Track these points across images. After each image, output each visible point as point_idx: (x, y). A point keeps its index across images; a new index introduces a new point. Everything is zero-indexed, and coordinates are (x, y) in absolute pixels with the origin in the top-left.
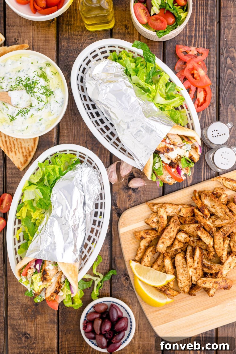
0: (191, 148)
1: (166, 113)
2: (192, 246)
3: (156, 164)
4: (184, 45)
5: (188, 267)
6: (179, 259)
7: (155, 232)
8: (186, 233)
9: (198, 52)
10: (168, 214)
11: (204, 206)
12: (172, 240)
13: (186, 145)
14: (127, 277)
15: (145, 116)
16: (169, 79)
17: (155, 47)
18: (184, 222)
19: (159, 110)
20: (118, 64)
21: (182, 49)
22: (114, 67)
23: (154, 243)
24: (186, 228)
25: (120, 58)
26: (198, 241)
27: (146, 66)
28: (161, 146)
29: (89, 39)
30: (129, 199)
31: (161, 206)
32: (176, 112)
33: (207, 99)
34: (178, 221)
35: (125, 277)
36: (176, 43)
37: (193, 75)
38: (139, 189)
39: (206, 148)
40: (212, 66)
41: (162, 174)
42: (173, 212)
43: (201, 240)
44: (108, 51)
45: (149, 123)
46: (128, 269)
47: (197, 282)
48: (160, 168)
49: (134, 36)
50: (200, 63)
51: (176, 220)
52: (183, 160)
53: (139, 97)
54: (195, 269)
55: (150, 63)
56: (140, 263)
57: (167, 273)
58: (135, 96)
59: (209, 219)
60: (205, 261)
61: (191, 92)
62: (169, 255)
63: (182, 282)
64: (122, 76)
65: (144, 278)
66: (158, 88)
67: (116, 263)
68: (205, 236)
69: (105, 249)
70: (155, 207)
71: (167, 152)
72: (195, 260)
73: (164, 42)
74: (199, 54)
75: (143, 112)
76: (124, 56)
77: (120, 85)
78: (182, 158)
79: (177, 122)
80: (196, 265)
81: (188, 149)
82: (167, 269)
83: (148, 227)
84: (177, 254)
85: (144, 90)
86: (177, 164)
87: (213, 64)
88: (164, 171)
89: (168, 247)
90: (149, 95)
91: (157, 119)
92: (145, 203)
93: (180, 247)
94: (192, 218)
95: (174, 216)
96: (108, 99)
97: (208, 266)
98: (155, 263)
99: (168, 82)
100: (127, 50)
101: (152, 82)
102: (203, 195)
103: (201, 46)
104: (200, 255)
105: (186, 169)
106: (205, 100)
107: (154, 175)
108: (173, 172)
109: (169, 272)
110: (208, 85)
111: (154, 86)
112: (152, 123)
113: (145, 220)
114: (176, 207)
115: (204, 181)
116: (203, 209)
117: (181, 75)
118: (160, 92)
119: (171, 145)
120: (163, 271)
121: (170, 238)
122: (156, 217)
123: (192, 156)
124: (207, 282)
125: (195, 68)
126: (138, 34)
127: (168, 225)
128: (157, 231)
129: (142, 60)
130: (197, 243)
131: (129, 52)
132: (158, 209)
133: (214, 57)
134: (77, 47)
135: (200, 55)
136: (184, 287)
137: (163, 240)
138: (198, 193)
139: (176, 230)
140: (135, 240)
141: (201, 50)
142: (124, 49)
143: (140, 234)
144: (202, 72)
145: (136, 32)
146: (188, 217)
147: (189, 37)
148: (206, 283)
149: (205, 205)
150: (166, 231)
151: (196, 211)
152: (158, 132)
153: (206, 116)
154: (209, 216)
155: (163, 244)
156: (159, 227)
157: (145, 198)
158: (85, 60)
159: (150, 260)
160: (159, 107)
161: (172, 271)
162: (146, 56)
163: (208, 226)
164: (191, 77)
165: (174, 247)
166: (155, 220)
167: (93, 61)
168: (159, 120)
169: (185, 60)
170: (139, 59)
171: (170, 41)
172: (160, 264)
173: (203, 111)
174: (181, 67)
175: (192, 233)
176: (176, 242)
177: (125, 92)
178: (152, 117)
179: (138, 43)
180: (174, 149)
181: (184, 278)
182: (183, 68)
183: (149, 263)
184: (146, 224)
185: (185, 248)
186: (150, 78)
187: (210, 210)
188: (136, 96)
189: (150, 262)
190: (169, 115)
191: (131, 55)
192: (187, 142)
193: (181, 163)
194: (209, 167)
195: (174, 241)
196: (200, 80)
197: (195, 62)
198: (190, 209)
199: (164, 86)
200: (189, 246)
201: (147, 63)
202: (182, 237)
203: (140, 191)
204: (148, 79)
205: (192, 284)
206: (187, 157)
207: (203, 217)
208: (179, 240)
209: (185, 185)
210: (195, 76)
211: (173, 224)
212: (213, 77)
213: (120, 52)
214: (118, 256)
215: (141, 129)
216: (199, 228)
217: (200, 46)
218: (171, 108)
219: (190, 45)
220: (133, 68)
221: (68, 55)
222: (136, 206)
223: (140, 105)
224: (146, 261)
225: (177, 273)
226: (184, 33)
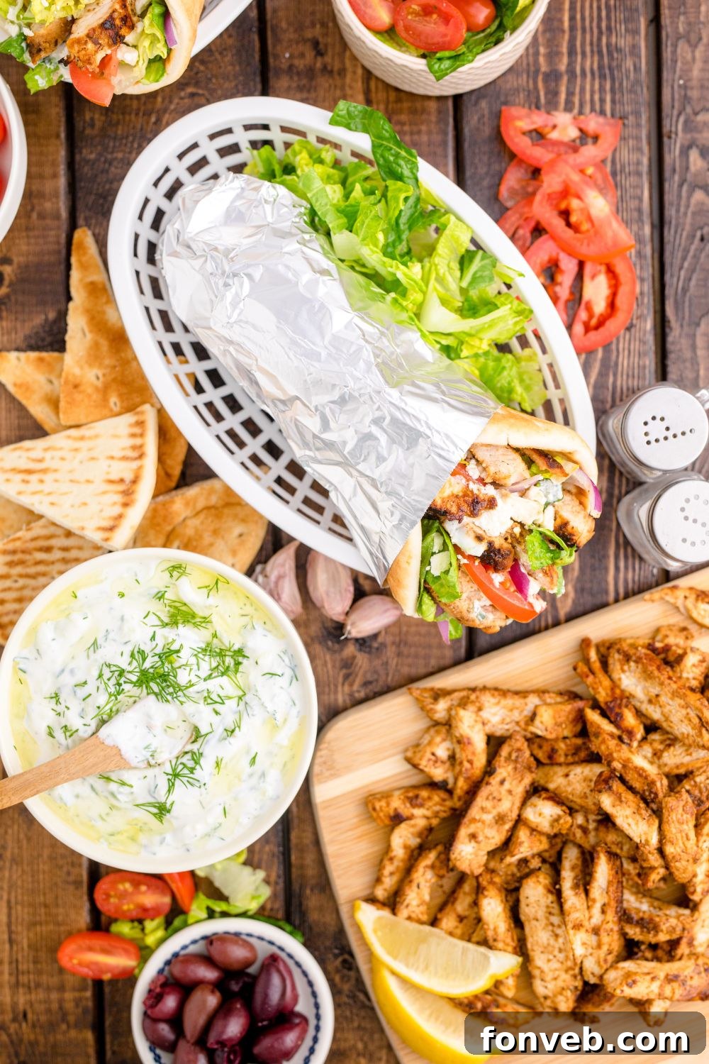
0: (560, 494)
1: (466, 367)
2: (580, 846)
3: (434, 560)
4: (530, 108)
5: (570, 925)
6: (535, 893)
7: (443, 795)
8: (556, 798)
9: (581, 130)
10: (488, 729)
11: (624, 698)
12: (508, 826)
13: (543, 485)
14: (346, 956)
15: (387, 382)
16: (473, 241)
17: (424, 117)
18: (550, 757)
19: (438, 354)
20: (282, 190)
21: (521, 121)
22: (266, 201)
23: (441, 835)
24: (557, 780)
25: (289, 169)
26: (602, 829)
27: (384, 196)
28: (447, 493)
29: (182, 94)
30: (347, 677)
31: (462, 698)
32: (504, 361)
33: (621, 301)
34: (527, 753)
35: (340, 959)
36: (502, 99)
37: (565, 214)
38: (380, 639)
39: (620, 481)
40: (633, 179)
41: (456, 596)
42: (508, 720)
43: (614, 824)
44: (244, 145)
45: (403, 405)
46: (350, 932)
47: (601, 977)
48: (447, 572)
49: (348, 80)
50: (590, 171)
51: (519, 750)
52: (533, 541)
53: (362, 312)
54: (596, 931)
55: (400, 183)
56: (394, 911)
57: (490, 948)
58: (347, 306)
59: (640, 746)
60: (631, 900)
61: (559, 278)
62: (497, 880)
63: (549, 977)
64: (297, 235)
65: (407, 965)
66: (433, 276)
67: (303, 908)
68: (628, 812)
69: (265, 857)
70: (441, 707)
71: (473, 514)
72: (594, 901)
73: (458, 99)
74: (585, 136)
75: (377, 365)
76: (302, 160)
77: (287, 267)
78: (531, 531)
79: (505, 397)
80: (597, 918)
81: (551, 499)
82: (490, 934)
83: (416, 779)
84: (527, 876)
85: (379, 286)
86: (512, 557)
87: (639, 174)
88: (464, 583)
89: (492, 854)
90: (400, 300)
91: (430, 389)
92: (404, 689)
93: (535, 851)
94: (579, 741)
95: (510, 737)
96: (247, 322)
97: (642, 919)
98: (449, 908)
99: (468, 251)
100: (312, 139)
101: (409, 252)
102: (617, 656)
103: (593, 110)
104: (610, 883)
105: (547, 573)
106: (612, 305)
107: (426, 598)
108: (497, 585)
109: (500, 945)
110: (621, 251)
111: (416, 269)
112: (415, 406)
113: (406, 750)
114: (518, 701)
115: (617, 601)
116: (617, 710)
117: (521, 215)
118: (439, 288)
119: (485, 484)
120: (475, 938)
121: (500, 819)
122: (444, 740)
123: (565, 524)
124: (638, 978)
125: (573, 191)
126: (360, 71)
127: (489, 770)
128: (450, 792)
129: (370, 171)
130: (597, 836)
131: (320, 146)
132: (453, 712)
133: (640, 150)
134: (139, 126)
135: (590, 141)
136: (555, 996)
137: (472, 829)
138: (598, 647)
139: (520, 790)
140: (371, 825)
141: (593, 123)
142: (302, 134)
143: (388, 804)
144: (598, 204)
145: (355, 66)
146: (565, 738)
147: (547, 77)
148: (634, 982)
149: (623, 691)
150: (484, 792)
151: (593, 716)
152: (437, 439)
153: (616, 364)
154: (640, 733)
155: (473, 844)
156: (456, 779)
157: (405, 670)
158: (159, 179)
159: (427, 898)
160: (438, 346)
161: (509, 940)
162: (382, 156)
163: (640, 772)
164: (557, 223)
165: (516, 851)
166: (442, 751)
167: (191, 185)
168: (439, 396)
169: (535, 163)
170: (357, 168)
171: (479, 93)
172: (466, 913)
173: (607, 347)
174: (524, 188)
175: (579, 801)
176: (523, 834)
177: (309, 296)
178: (414, 384)
179: (352, 109)
180: (499, 501)
181: (555, 965)
182: (530, 189)
183: (423, 908)
184: (408, 767)
185: (553, 852)
186: (399, 238)
187: (644, 711)
188: (351, 305)
189: (428, 904)
190: (477, 372)
191: (328, 155)
192: (546, 471)
193: (526, 551)
194: (633, 550)
195: (514, 829)
196: (592, 232)
197: (573, 167)
198: (568, 708)
199: (456, 266)
200: (570, 845)
201: (390, 182)
202: (543, 813)
203: (383, 645)
204: (394, 242)
205: (586, 983)
206: (549, 526)
207: (620, 738)
208: (533, 826)
209: (546, 620)
210: (573, 219)
211: (510, 768)
212: (640, 220)
213: (288, 145)
214: (313, 882)
215: (375, 430)
216: (606, 781)
217: (587, 109)
218: (485, 347)
219: (552, 105)
220: (335, 201)
221: (109, 156)
222: (372, 703)
223: (367, 341)
224: (415, 903)
225: (529, 946)
226: (528, 64)
